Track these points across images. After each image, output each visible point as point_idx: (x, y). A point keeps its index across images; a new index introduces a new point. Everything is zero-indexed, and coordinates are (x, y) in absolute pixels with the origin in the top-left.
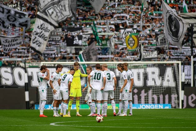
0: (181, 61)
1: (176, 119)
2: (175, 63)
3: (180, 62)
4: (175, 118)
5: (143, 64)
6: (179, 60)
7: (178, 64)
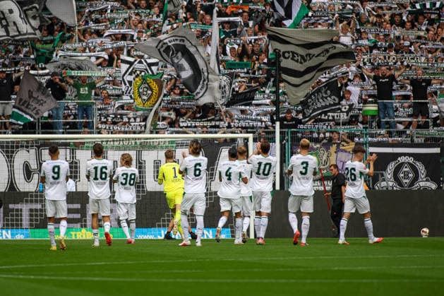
0: (254, 133)
1: (241, 262)
2: (241, 138)
3: (250, 136)
4: (241, 259)
5: (167, 140)
6: (249, 130)
7: (246, 140)
